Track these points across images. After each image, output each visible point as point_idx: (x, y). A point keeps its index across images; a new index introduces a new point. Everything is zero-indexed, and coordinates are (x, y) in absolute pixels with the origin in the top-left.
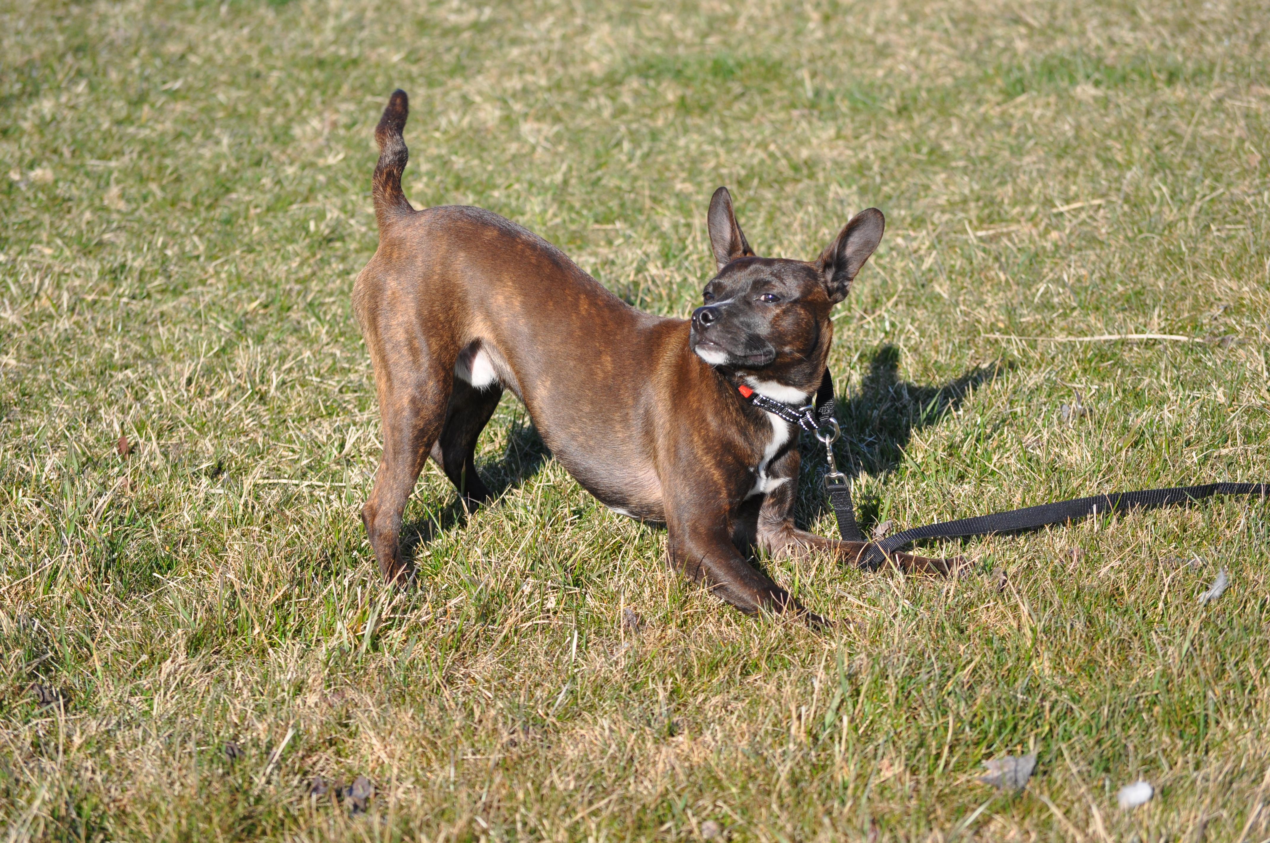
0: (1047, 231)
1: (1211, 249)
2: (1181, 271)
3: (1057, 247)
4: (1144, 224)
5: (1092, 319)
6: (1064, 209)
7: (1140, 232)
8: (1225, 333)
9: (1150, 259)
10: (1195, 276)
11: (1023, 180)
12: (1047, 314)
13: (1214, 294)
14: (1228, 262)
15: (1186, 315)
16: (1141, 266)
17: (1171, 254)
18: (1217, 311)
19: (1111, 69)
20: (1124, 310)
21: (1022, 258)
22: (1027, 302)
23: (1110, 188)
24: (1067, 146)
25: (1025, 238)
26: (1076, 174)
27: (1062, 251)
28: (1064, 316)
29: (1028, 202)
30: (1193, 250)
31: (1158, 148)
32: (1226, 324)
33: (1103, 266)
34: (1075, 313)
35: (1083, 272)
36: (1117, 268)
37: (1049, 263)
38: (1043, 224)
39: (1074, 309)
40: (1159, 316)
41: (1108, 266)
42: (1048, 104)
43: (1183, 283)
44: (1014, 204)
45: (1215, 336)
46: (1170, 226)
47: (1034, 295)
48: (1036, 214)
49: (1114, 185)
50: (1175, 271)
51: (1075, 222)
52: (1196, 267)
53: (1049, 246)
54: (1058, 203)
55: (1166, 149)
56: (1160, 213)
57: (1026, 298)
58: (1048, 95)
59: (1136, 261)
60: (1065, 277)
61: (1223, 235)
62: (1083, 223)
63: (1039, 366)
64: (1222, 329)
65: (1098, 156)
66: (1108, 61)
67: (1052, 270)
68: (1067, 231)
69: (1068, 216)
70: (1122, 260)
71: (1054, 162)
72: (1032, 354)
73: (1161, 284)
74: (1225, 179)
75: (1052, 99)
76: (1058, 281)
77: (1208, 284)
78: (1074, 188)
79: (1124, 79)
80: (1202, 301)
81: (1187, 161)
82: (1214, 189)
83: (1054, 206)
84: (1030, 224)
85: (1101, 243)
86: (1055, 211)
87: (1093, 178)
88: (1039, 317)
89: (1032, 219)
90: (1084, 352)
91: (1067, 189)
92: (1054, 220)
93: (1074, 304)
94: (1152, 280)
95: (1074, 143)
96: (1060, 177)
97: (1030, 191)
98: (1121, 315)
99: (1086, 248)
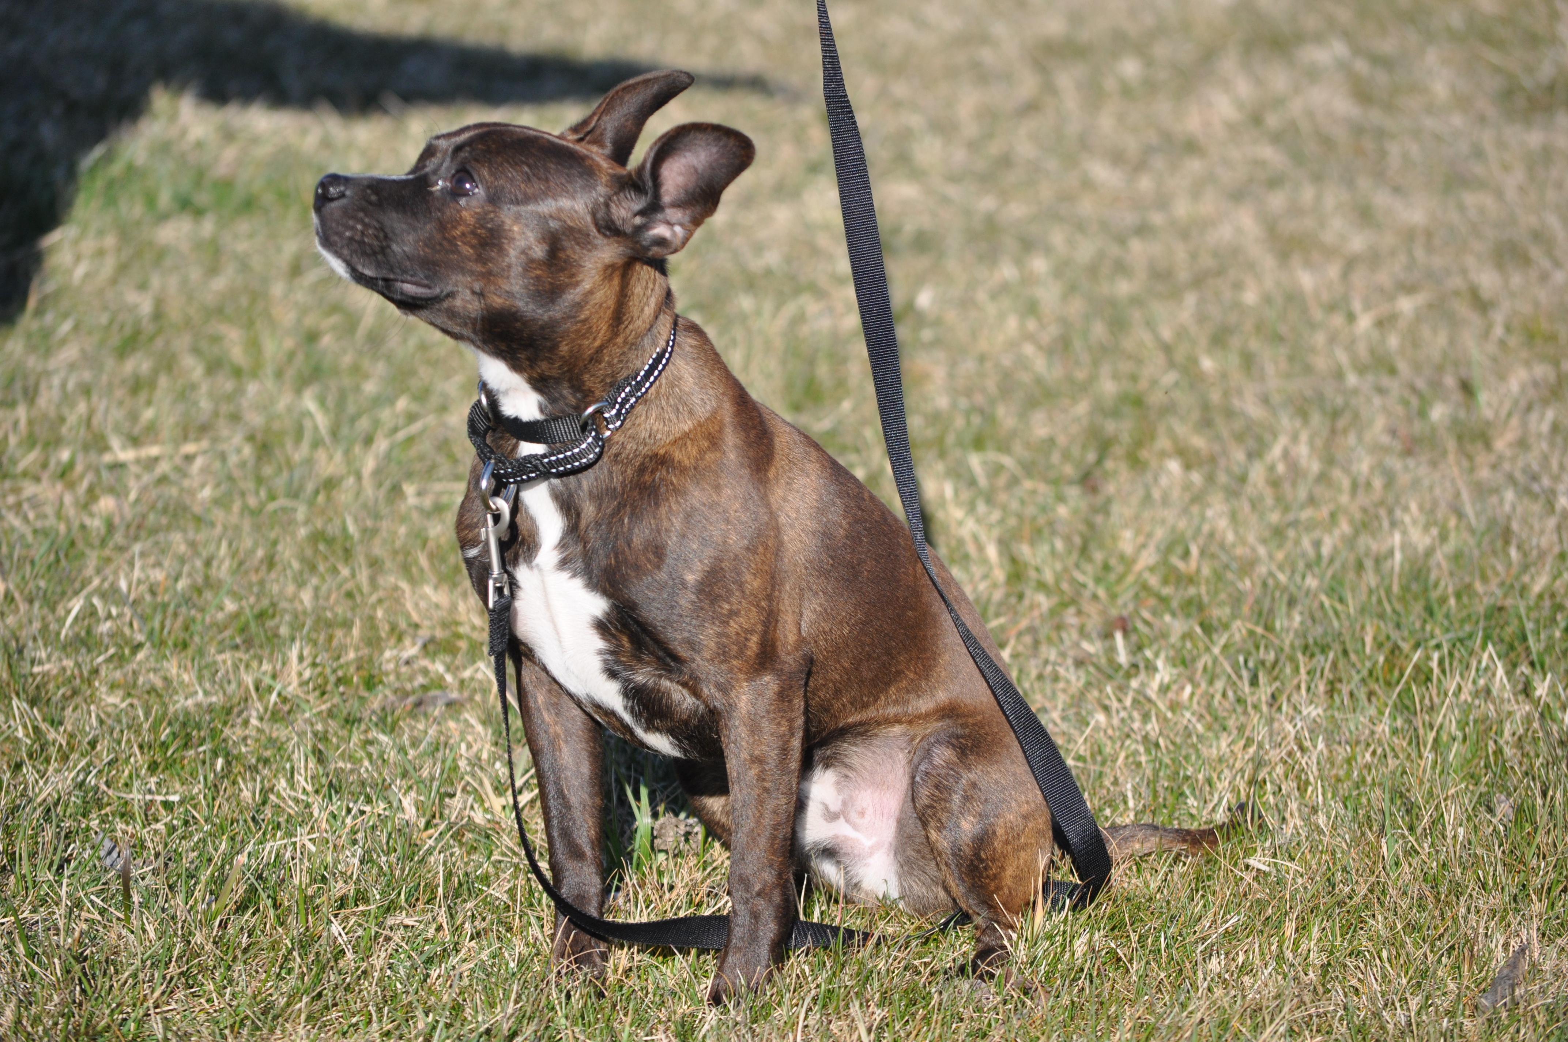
0: (92, 495)
1: (402, 530)
2: (345, 572)
3: (110, 527)
4: (280, 482)
5: (172, 668)
6: (127, 455)
7: (272, 497)
8: (424, 688)
9: (286, 552)
10: (373, 580)
11: (47, 399)
12: (83, 657)
13: (408, 616)
14: (431, 557)
15: (352, 655)
16: (270, 562)
17: (330, 542)
18: (411, 650)
19: (226, 185)
20: (236, 647)
21: (40, 551)
22: (46, 635)
23: (216, 414)
24: (137, 333)
25: (49, 510)
26: (152, 383)
27: (119, 538)
28: (119, 660)
29: (57, 442)
30: (369, 533)
31: (312, 337)
32: (425, 672)
33: (199, 563)
34: (141, 656)
35: (158, 575)
36: (223, 570)
37: (92, 560)
38: (85, 484)
39: (139, 646)
40: (301, 658)
41: (208, 563)
42: (100, 253)
43: (349, 595)
44: (31, 441)
45: (406, 694)
46: (330, 484)
47: (61, 621)
48: (71, 465)
49: (224, 409)
50: (335, 571)
51: (146, 478)
52: (375, 564)
53: (96, 524)
54: (115, 442)
55: (327, 341)
56: (309, 462)
57: (45, 628)
58: (101, 233)
59: (260, 553)
60: (123, 585)
61: (428, 502)
62: (163, 480)
63: (65, 758)
64: (420, 680)
65: (196, 351)
66: (221, 170)
67: (98, 571)
68: (133, 496)
69: (134, 469)
70: (234, 555)
71: (110, 363)
72: (52, 735)
73: (306, 596)
74: (434, 401)
75: (110, 241)
76: (110, 594)
77: (394, 597)
78: (148, 414)
79: (249, 205)
80: (384, 630)
81: (366, 363)
82: (411, 417)
83: (106, 448)
84: (59, 487)
85: (198, 520)
86: (107, 458)
87: (185, 393)
88: (69, 663)
89: (64, 473)
90: (155, 729)
91: (134, 417)
92: (105, 474)
93: (140, 637)
94: (291, 589)
95: (148, 327)
96: (119, 393)
97: (62, 420)
98: (227, 656)
99: (169, 528)
